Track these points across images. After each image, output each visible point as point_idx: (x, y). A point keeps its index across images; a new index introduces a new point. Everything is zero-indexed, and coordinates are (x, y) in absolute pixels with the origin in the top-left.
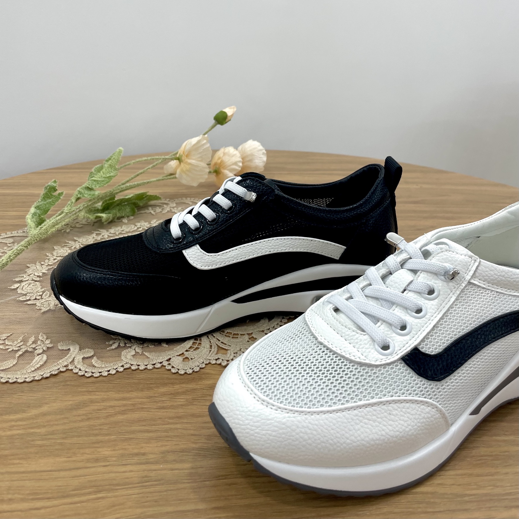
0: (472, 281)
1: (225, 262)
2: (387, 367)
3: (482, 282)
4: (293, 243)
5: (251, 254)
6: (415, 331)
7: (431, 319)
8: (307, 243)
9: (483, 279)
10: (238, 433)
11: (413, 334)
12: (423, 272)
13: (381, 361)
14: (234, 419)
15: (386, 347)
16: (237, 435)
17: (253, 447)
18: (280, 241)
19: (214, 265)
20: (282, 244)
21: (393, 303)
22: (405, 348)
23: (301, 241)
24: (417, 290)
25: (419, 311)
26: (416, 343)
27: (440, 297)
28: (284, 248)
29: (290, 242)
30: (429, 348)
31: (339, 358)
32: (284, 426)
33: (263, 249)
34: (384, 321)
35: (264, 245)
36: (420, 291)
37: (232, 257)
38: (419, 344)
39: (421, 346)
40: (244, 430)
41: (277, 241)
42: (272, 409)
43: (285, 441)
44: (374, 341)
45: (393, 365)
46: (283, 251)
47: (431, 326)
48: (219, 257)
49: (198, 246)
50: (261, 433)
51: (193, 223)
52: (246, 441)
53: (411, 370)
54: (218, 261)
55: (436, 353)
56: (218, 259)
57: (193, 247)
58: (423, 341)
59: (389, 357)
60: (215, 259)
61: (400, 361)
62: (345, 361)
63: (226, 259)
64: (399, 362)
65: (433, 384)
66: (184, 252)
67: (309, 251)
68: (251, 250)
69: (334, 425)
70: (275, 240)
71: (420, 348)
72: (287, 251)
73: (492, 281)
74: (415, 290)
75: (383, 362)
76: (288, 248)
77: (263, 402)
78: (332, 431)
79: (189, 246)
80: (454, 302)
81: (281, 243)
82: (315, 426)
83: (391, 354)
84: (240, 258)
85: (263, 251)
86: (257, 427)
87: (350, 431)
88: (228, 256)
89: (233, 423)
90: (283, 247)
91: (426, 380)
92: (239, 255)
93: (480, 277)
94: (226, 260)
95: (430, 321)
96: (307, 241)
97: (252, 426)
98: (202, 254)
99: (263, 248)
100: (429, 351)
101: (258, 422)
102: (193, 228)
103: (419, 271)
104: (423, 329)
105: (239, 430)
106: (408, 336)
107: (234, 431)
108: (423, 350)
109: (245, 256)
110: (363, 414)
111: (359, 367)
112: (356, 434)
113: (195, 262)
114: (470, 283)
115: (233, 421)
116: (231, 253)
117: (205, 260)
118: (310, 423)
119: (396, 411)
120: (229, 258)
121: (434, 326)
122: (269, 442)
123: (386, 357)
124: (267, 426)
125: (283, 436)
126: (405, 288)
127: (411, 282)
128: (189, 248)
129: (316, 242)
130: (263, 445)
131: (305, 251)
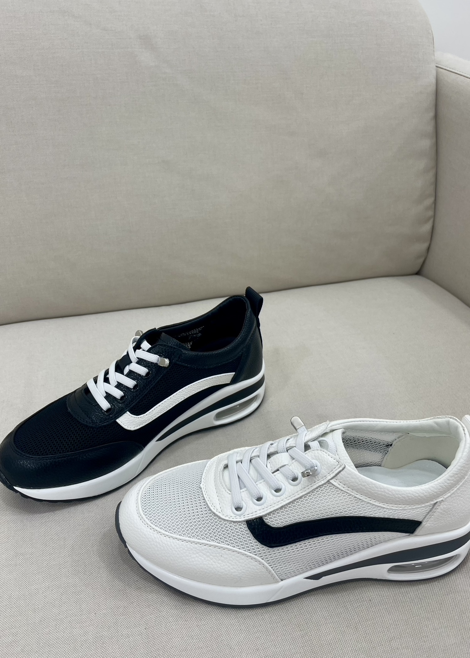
0: (332, 481)
2: (233, 524)
3: (342, 485)
5: (170, 405)
6: (266, 505)
7: (284, 500)
9: (344, 483)
11: (264, 507)
12: (297, 461)
15: (239, 509)
21: (262, 478)
22: (252, 515)
24: (286, 474)
25: (278, 490)
26: (263, 514)
27: (299, 486)
30: (272, 521)
32: (144, 536)
34: (248, 490)
38: (265, 515)
39: (265, 518)
42: (142, 522)
44: (233, 501)
45: (237, 524)
47: (281, 505)
48: (146, 416)
49: (128, 412)
51: (118, 394)
53: (250, 532)
55: (276, 527)
57: (125, 414)
58: (269, 514)
59: (238, 517)
60: (144, 419)
64: (243, 523)
65: (265, 548)
66: (118, 420)
69: (177, 549)
73: (353, 487)
75: (231, 519)
78: (174, 552)
82: (164, 545)
83: (240, 515)
85: (179, 399)
87: (187, 556)
88: (154, 413)
91: (260, 543)
93: (341, 481)
95: (282, 501)
98: (133, 418)
100: (271, 524)
102: (119, 398)
103: (295, 459)
104: (274, 505)
106: (260, 507)
108: (266, 521)
109: (167, 409)
110: (201, 549)
112: (191, 560)
113: (129, 427)
114: (329, 482)
116: (155, 410)
118: (161, 541)
119: (227, 556)
121: (283, 506)
123: (235, 516)
126: (279, 468)
127: (286, 465)
128: (121, 416)
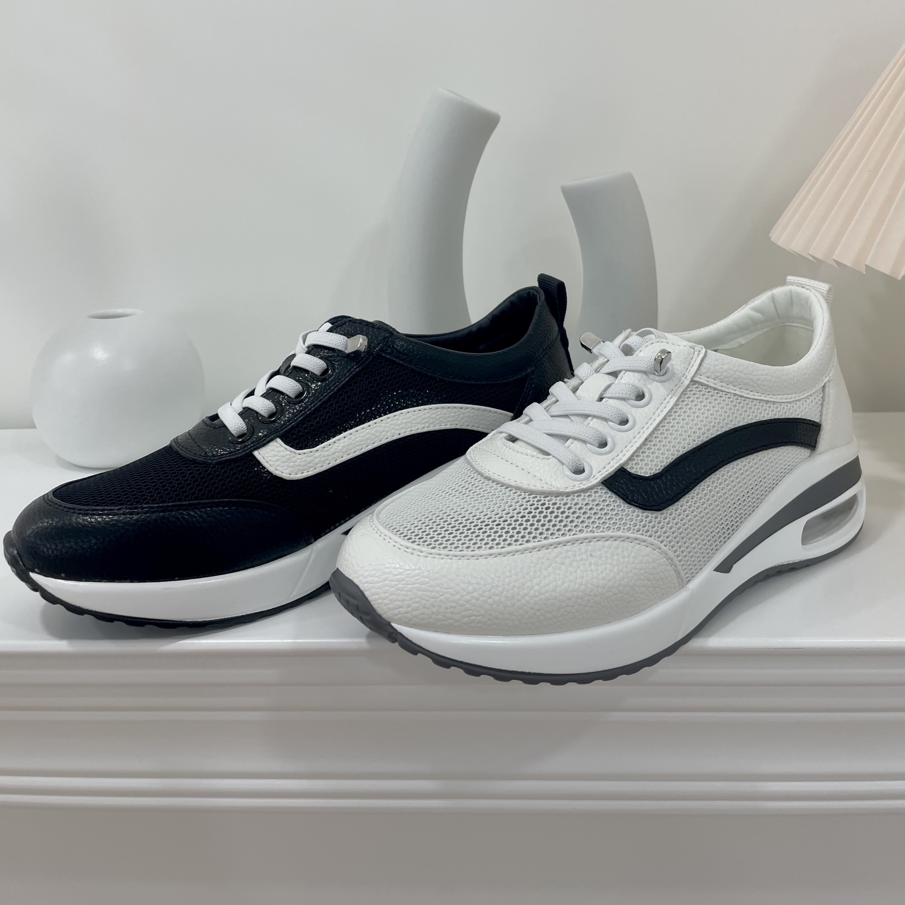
0: (696, 379)
1: (328, 462)
2: (583, 495)
3: (712, 380)
4: (434, 415)
5: (369, 441)
6: (619, 448)
7: (641, 432)
8: (455, 413)
9: (713, 376)
10: (373, 595)
11: (618, 452)
12: (627, 372)
13: (572, 487)
14: (365, 578)
15: (579, 471)
16: (370, 598)
17: (396, 611)
18: (413, 415)
19: (311, 469)
20: (416, 419)
21: (587, 416)
22: (605, 470)
23: (445, 411)
24: (620, 395)
25: (624, 422)
26: (622, 462)
27: (652, 404)
28: (420, 426)
29: (428, 415)
30: (641, 468)
31: (514, 491)
33: (387, 432)
34: (575, 439)
35: (388, 425)
36: (624, 396)
37: (339, 452)
38: (627, 462)
39: (629, 467)
40: (380, 588)
41: (408, 414)
42: (419, 556)
43: (442, 595)
44: (563, 464)
45: (591, 492)
46: (420, 431)
47: (643, 439)
48: (317, 454)
49: (279, 440)
50: (406, 589)
51: (262, 406)
52: (386, 605)
53: (617, 496)
54: (316, 460)
55: (652, 474)
56: (316, 458)
57: (271, 444)
58: (631, 459)
59: (584, 482)
60: (312, 458)
61: (601, 487)
62: (523, 494)
63: (329, 455)
64: (599, 488)
65: (651, 515)
66: (256, 453)
67: (458, 427)
68: (368, 436)
69: (510, 571)
70: (406, 414)
71: (628, 468)
72: (426, 430)
73: (726, 379)
74: (617, 395)
75: (577, 488)
76: (427, 424)
77: (407, 550)
79: (262, 443)
80: (672, 408)
81: (415, 417)
83: (587, 479)
84: (353, 450)
85: (388, 434)
86: (399, 581)
87: (534, 579)
88: (333, 450)
89: (365, 583)
90: (419, 423)
91: (640, 511)
92: (351, 447)
93: (708, 374)
94: (330, 458)
95: (640, 435)
96: (455, 409)
97: (392, 581)
98: (288, 453)
99: (387, 429)
100: (641, 472)
101: (400, 574)
102: (266, 415)
103: (620, 371)
104: (631, 445)
105: (373, 590)
106: (610, 454)
107: (367, 594)
108: (633, 471)
109: (360, 447)
110: (551, 556)
111: (542, 498)
113: (278, 468)
114: (693, 381)
115: (364, 580)
116: (336, 444)
117: (295, 462)
118: (474, 570)
119: (600, 552)
120: (334, 453)
121: (646, 439)
122: (418, 599)
123: (580, 482)
124: (412, 577)
125: (438, 588)
126: (602, 394)
127: (609, 386)
128: (264, 445)
129: (468, 410)
130: (409, 606)
131: (453, 427)
